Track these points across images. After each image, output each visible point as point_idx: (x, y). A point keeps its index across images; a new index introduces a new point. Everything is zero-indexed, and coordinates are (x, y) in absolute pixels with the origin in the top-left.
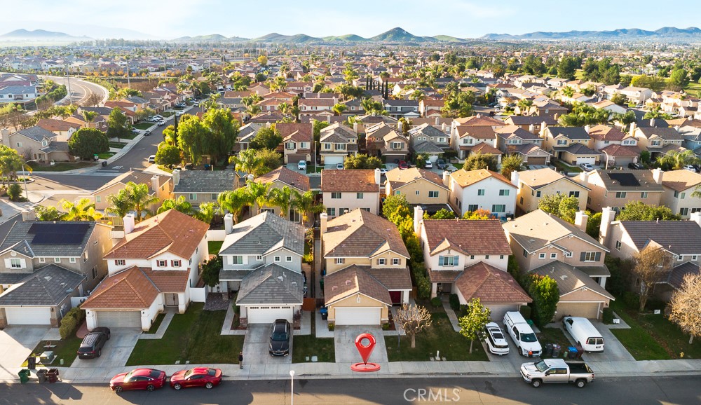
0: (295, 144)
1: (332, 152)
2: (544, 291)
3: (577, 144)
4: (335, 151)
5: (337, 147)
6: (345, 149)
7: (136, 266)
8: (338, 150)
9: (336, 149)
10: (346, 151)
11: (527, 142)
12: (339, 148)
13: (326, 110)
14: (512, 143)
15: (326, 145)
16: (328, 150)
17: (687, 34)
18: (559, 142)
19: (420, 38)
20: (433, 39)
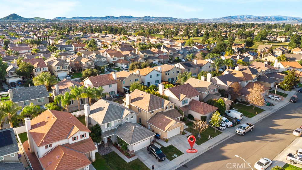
0: (40, 69)
1: (61, 71)
2: (222, 104)
3: (150, 56)
4: (62, 70)
5: (63, 68)
6: (67, 68)
7: (58, 145)
8: (64, 69)
9: (63, 69)
10: (68, 69)
11: (135, 57)
12: (64, 68)
13: (26, 52)
14: (130, 58)
15: (57, 67)
16: (58, 70)
17: (129, 18)
18: (145, 56)
19: (27, 18)
20: (33, 19)
